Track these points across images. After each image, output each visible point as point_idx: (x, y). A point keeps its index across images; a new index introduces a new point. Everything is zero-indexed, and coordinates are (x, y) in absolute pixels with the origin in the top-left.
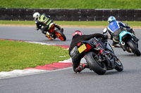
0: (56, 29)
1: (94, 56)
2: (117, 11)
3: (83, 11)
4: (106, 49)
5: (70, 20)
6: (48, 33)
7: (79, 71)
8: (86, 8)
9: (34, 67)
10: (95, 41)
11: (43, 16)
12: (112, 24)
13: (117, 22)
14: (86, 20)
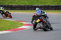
0: (7, 13)
1: (43, 24)
2: (42, 6)
3: (27, 6)
4: (47, 21)
5: (22, 10)
6: (4, 15)
7: (36, 30)
8: (29, 5)
9: (6, 30)
10: (42, 18)
11: (2, 8)
12: (38, 11)
13: (40, 10)
14: (29, 10)
